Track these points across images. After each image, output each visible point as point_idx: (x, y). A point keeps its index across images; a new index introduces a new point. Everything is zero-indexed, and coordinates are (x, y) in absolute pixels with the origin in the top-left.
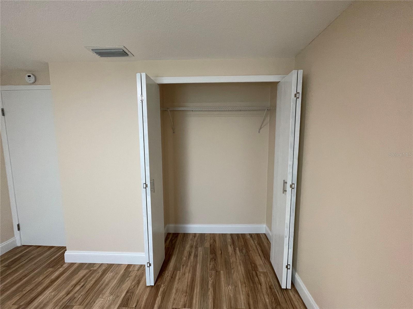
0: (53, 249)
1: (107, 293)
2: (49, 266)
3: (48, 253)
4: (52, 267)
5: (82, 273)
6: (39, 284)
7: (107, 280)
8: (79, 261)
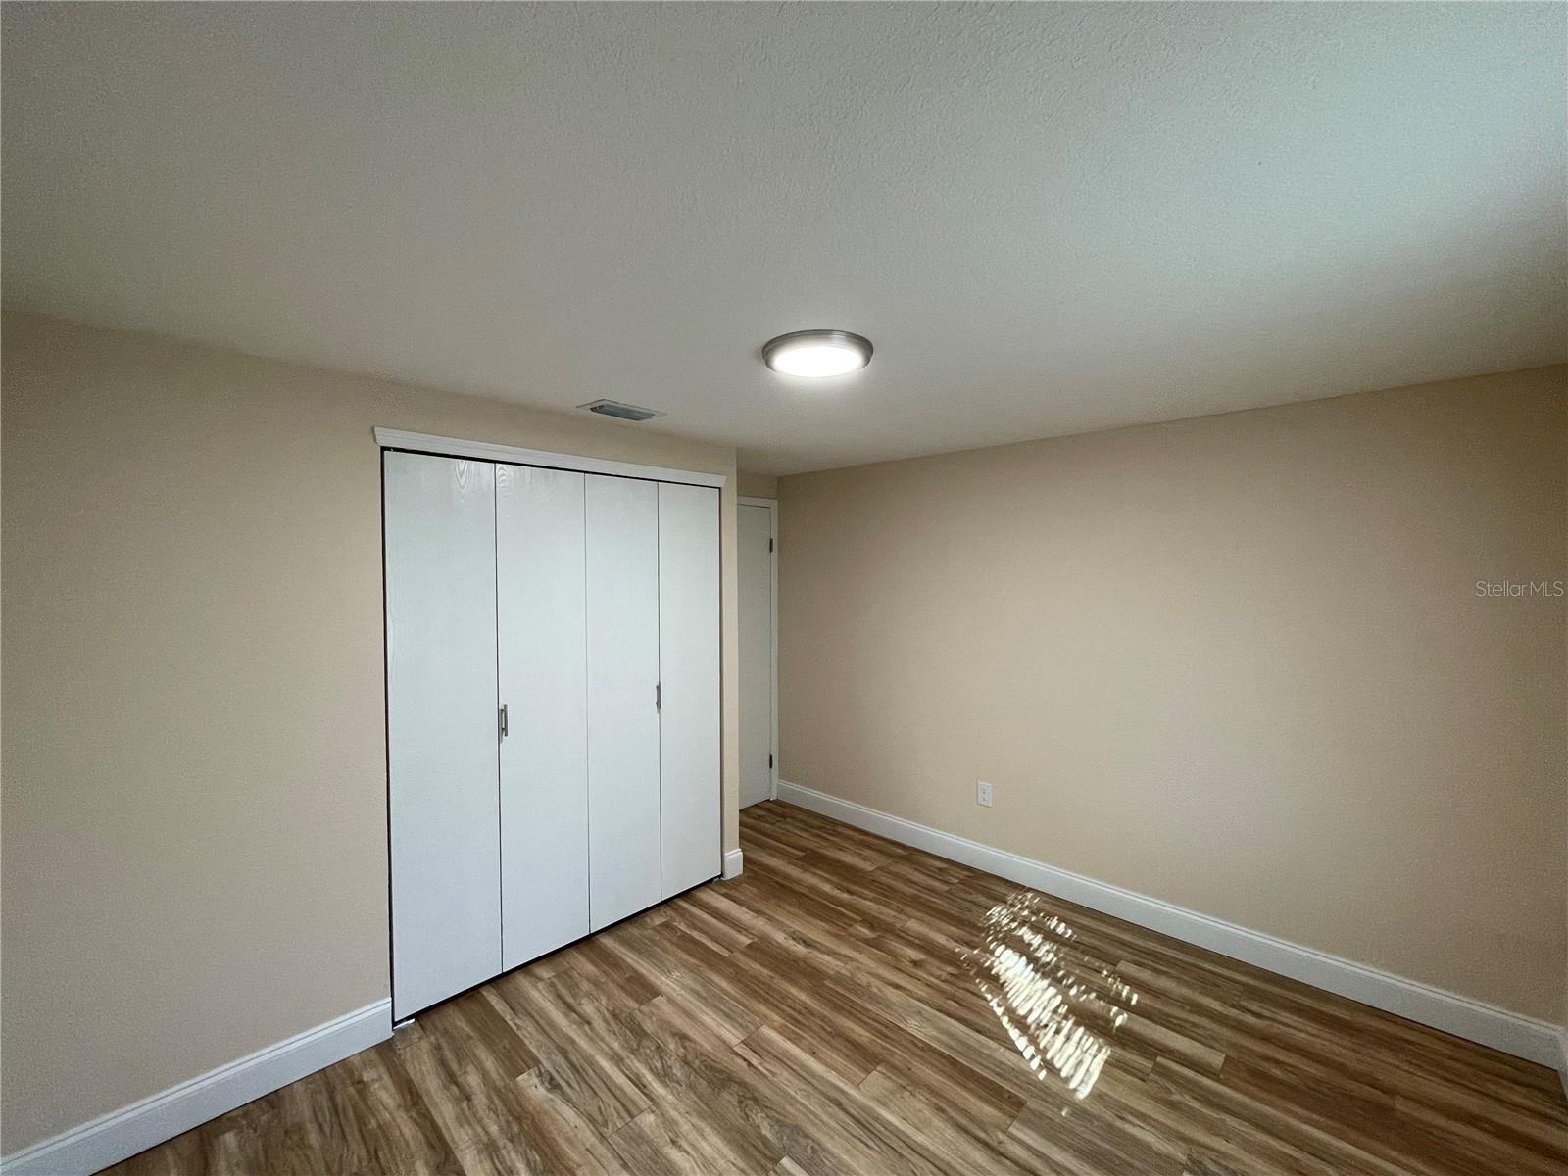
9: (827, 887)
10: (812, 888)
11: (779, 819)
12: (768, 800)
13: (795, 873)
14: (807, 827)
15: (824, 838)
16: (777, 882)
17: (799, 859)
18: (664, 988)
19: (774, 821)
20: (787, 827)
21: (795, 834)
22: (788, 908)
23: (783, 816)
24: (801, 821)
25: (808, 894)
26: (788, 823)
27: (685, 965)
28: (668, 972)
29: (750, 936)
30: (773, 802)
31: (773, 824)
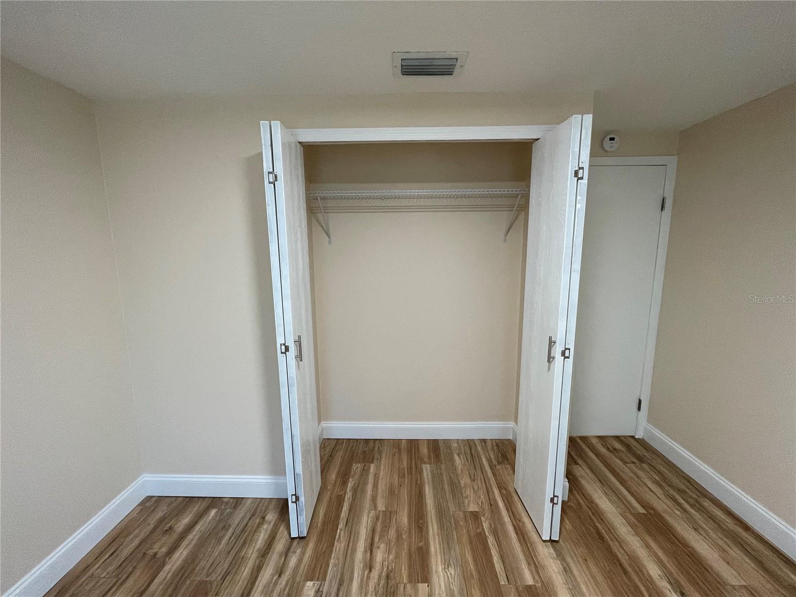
9: (654, 570)
10: (634, 560)
11: (635, 460)
12: (633, 437)
13: (623, 529)
14: (663, 482)
15: (679, 504)
16: (597, 529)
17: (637, 516)
18: (435, 579)
19: (628, 460)
20: (641, 473)
21: (645, 484)
22: (595, 570)
23: (641, 459)
24: (659, 473)
25: (626, 566)
26: (643, 469)
27: (463, 566)
28: (447, 564)
29: (537, 577)
30: (637, 440)
31: (625, 463)
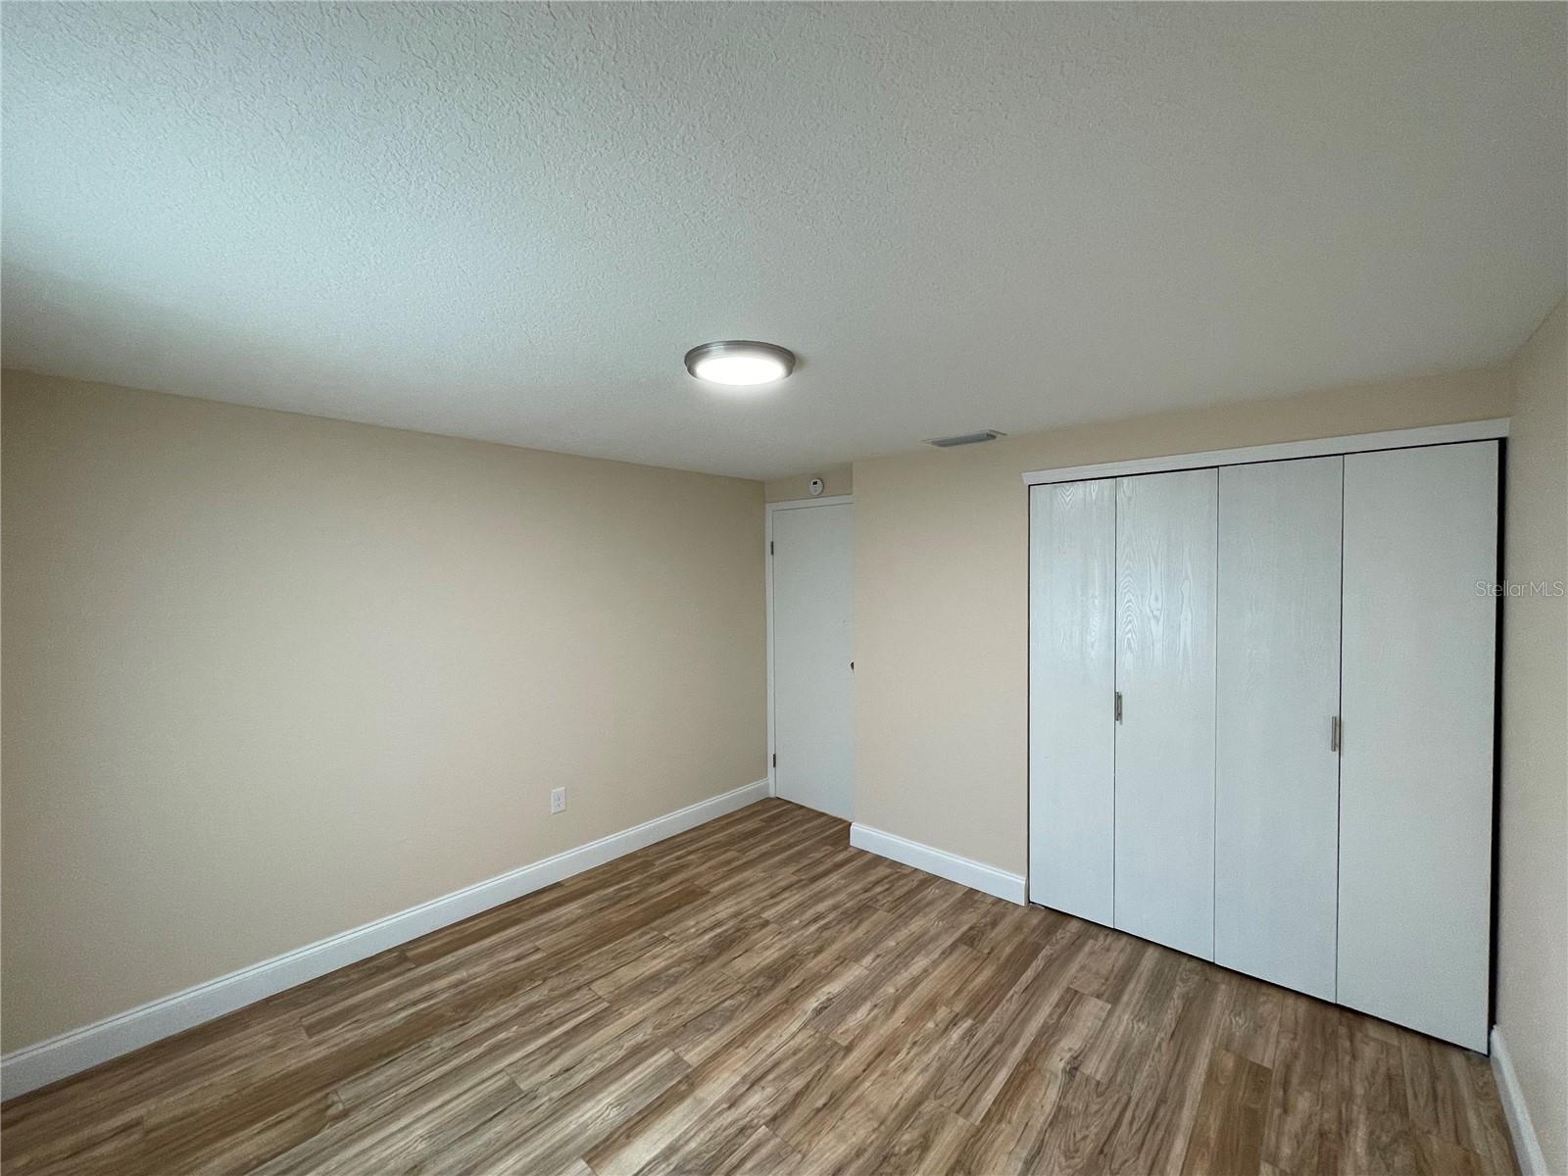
0: (823, 819)
1: (933, 915)
2: (824, 841)
3: (816, 823)
4: (832, 845)
5: (882, 871)
6: (818, 862)
7: (930, 897)
8: (874, 849)
